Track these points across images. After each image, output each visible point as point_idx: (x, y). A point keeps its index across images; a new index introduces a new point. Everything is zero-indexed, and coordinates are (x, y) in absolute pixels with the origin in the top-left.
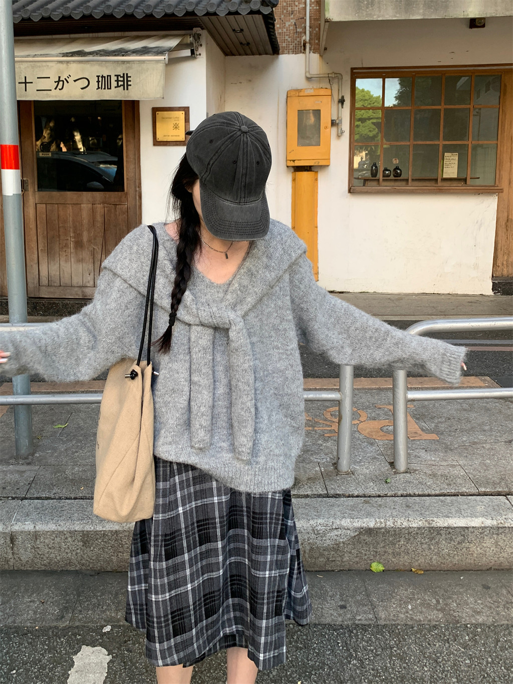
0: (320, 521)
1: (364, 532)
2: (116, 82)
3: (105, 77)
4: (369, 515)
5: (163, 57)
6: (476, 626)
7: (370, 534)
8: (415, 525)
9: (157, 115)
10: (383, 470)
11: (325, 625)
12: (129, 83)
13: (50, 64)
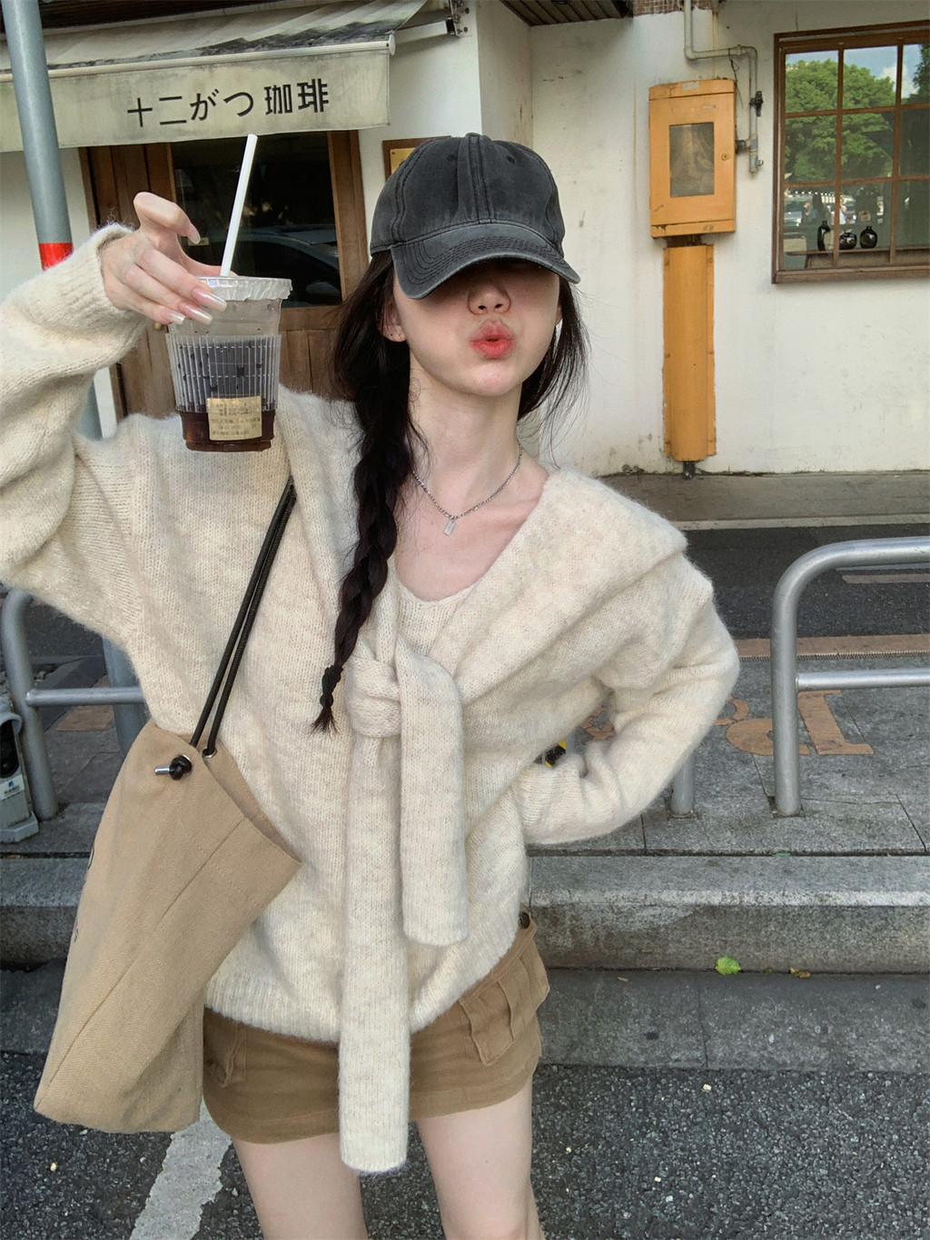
0: (624, 893)
1: (702, 912)
2: (301, 98)
3: (279, 89)
4: (713, 884)
5: (384, 43)
6: (883, 1075)
7: (713, 914)
8: (795, 903)
9: (392, 156)
10: (754, 810)
11: (615, 1067)
12: (325, 98)
13: (180, 71)
